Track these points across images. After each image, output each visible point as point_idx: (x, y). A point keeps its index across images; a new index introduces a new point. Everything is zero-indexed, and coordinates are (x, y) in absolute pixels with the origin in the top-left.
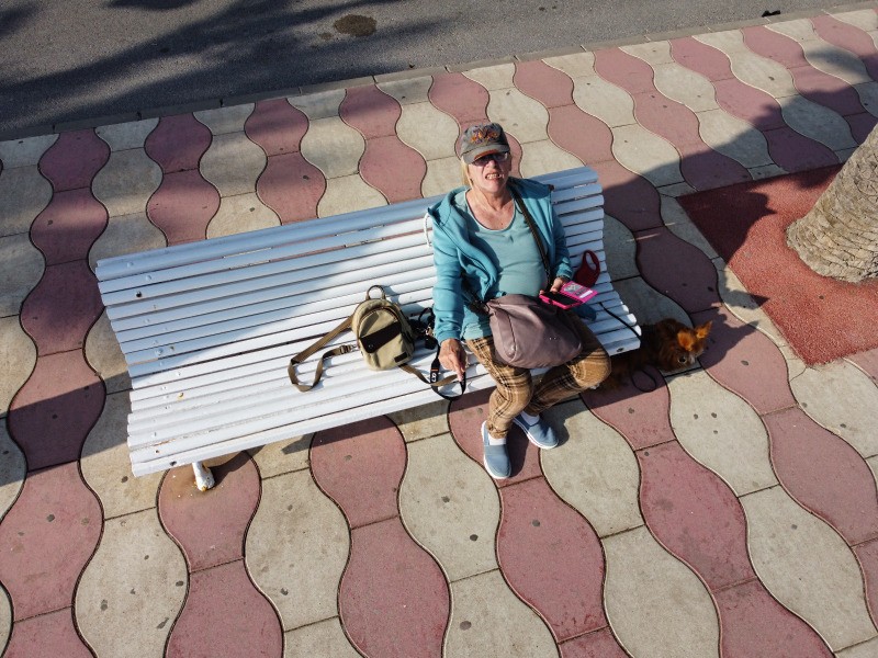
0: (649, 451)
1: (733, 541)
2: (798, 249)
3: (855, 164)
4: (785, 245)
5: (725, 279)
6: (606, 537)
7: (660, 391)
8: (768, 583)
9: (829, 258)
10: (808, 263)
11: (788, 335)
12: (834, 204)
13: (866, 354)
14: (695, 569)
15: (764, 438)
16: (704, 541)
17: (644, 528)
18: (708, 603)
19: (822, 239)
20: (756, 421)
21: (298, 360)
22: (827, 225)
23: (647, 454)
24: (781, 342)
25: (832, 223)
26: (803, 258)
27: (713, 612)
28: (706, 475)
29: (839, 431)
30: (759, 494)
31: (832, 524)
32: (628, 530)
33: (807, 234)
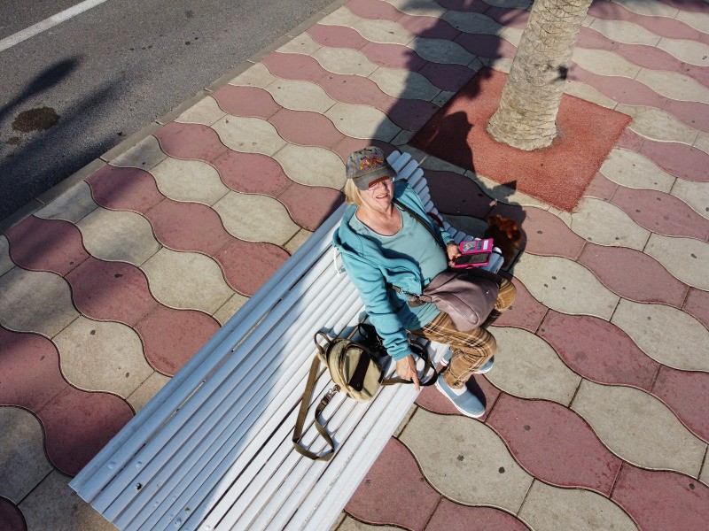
0: (542, 327)
1: (631, 351)
2: (505, 141)
3: (522, 70)
4: (495, 142)
5: (482, 183)
6: (571, 403)
8: (667, 363)
10: (517, 147)
11: (545, 200)
12: (519, 101)
14: (629, 385)
15: (589, 275)
16: (619, 363)
17: (584, 381)
18: (654, 401)
19: (520, 127)
20: (576, 266)
21: (297, 434)
22: (520, 117)
23: (543, 330)
24: (546, 207)
25: (523, 114)
26: (512, 145)
27: (661, 404)
28: (583, 320)
29: (617, 243)
30: (617, 311)
31: (663, 302)
32: (577, 389)
33: (508, 128)
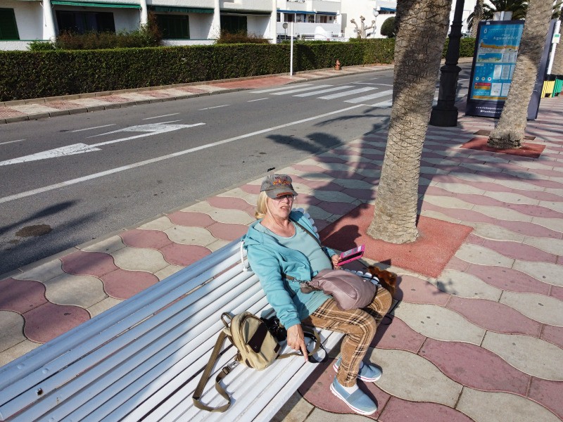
0: (423, 349)
1: (503, 367)
2: (381, 238)
3: (385, 186)
4: (373, 239)
5: (366, 262)
6: (456, 405)
7: (394, 320)
8: (537, 376)
9: (399, 234)
10: (390, 242)
11: (415, 271)
12: (386, 207)
13: (449, 264)
14: (506, 391)
15: (458, 316)
16: (494, 375)
17: (465, 388)
18: (532, 403)
19: (390, 226)
20: (445, 310)
21: (197, 395)
22: (389, 218)
23: (424, 352)
24: (416, 275)
25: (390, 216)
26: (386, 240)
27: (539, 406)
28: (457, 345)
29: (477, 297)
30: (485, 339)
31: (523, 333)
32: (460, 395)
33: (381, 228)
